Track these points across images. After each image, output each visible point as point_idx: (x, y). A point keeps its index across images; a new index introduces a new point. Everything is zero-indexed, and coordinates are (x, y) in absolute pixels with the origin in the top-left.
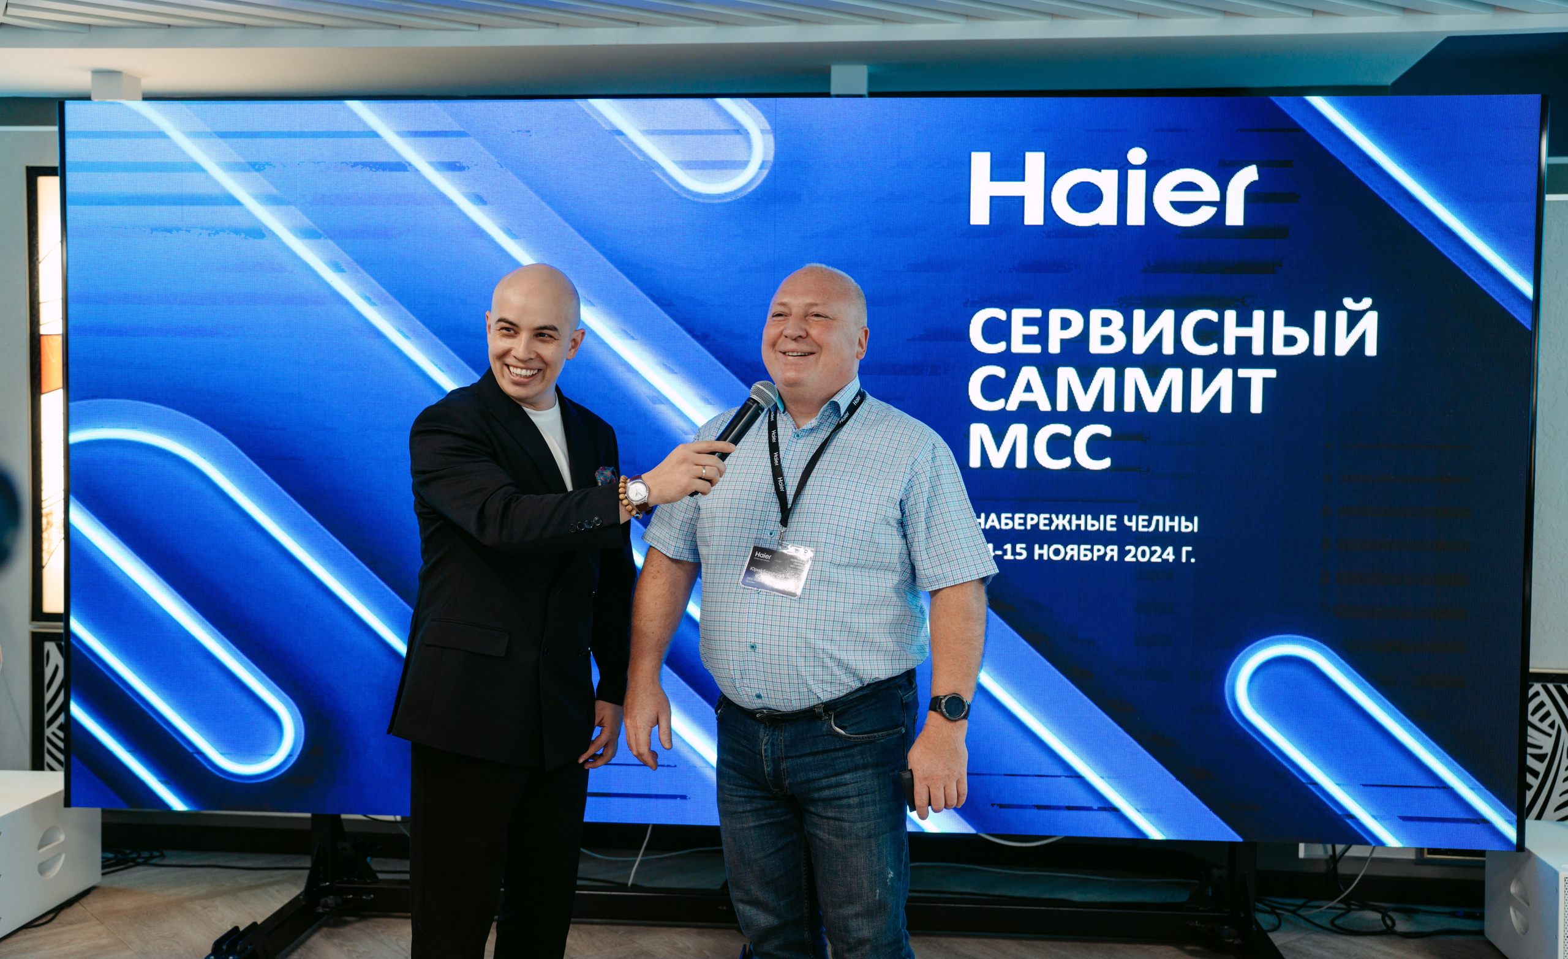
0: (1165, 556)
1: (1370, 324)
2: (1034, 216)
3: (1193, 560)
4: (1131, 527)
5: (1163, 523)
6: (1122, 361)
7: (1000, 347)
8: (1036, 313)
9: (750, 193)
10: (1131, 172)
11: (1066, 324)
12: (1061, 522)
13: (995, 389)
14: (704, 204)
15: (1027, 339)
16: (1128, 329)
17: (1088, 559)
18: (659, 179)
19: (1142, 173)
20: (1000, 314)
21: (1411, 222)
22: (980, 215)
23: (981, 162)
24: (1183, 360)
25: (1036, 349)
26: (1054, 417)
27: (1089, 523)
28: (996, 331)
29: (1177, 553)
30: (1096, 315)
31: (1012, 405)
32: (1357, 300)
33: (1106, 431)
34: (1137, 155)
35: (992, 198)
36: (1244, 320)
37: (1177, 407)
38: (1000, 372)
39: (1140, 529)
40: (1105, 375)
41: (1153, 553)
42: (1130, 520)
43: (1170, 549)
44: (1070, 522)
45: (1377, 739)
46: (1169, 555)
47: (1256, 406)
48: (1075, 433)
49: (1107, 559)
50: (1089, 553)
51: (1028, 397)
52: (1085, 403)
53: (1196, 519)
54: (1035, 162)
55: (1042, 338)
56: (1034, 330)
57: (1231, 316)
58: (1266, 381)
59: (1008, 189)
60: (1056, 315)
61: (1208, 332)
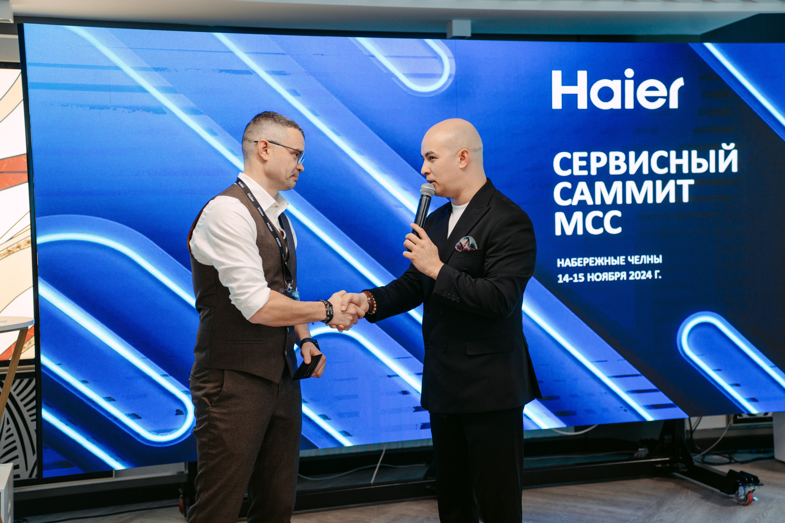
0: (647, 276)
1: (734, 156)
2: (582, 104)
3: (660, 277)
4: (631, 262)
5: (646, 259)
6: (625, 178)
7: (568, 173)
8: (585, 154)
9: (444, 92)
10: (626, 81)
11: (599, 159)
12: (600, 261)
13: (567, 194)
14: (420, 97)
15: (581, 168)
16: (627, 161)
17: (612, 279)
18: (396, 84)
19: (632, 82)
20: (567, 155)
21: (750, 105)
22: (557, 104)
23: (557, 76)
24: (652, 176)
25: (585, 173)
26: (595, 207)
27: (612, 261)
28: (566, 164)
29: (653, 274)
30: (613, 154)
31: (575, 202)
32: (728, 144)
33: (618, 214)
34: (629, 73)
35: (563, 95)
36: (679, 156)
37: (650, 201)
38: (569, 185)
39: (636, 263)
40: (617, 185)
41: (642, 274)
42: (631, 258)
43: (650, 272)
44: (603, 261)
45: (745, 361)
46: (649, 275)
47: (686, 198)
48: (604, 215)
49: (621, 279)
50: (613, 276)
51: (582, 198)
52: (609, 201)
53: (661, 256)
54: (582, 76)
55: (587, 167)
56: (584, 163)
57: (673, 153)
58: (690, 186)
59: (570, 90)
60: (594, 155)
61: (663, 162)
